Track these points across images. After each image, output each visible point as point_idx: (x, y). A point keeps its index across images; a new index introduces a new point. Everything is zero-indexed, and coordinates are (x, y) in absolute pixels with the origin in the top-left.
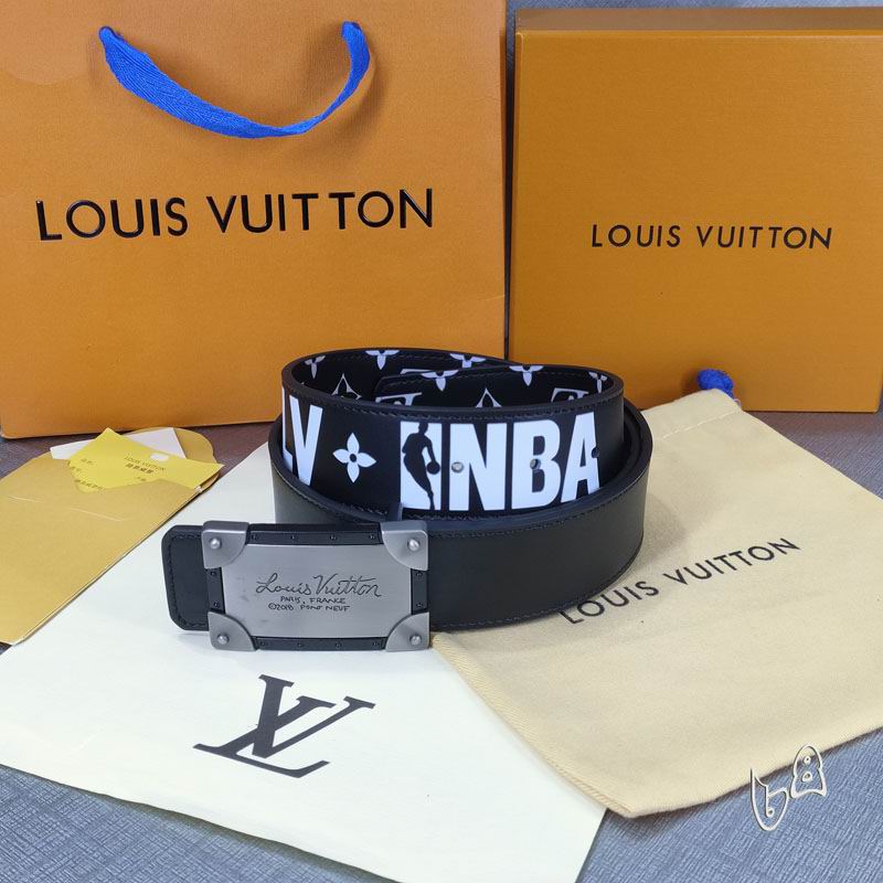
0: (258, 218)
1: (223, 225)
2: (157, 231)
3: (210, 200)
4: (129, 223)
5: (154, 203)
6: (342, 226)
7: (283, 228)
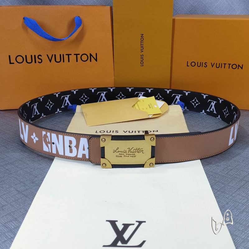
0: (58, 60)
1: (50, 61)
2: (35, 62)
3: (47, 55)
4: (29, 60)
5: (35, 56)
6: (77, 61)
7: (64, 62)
